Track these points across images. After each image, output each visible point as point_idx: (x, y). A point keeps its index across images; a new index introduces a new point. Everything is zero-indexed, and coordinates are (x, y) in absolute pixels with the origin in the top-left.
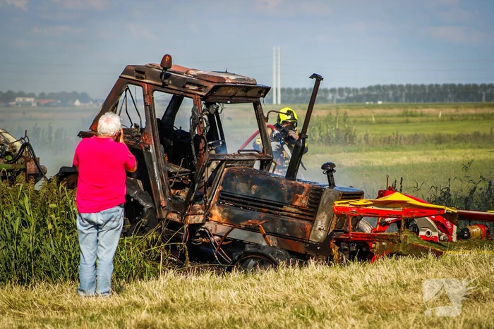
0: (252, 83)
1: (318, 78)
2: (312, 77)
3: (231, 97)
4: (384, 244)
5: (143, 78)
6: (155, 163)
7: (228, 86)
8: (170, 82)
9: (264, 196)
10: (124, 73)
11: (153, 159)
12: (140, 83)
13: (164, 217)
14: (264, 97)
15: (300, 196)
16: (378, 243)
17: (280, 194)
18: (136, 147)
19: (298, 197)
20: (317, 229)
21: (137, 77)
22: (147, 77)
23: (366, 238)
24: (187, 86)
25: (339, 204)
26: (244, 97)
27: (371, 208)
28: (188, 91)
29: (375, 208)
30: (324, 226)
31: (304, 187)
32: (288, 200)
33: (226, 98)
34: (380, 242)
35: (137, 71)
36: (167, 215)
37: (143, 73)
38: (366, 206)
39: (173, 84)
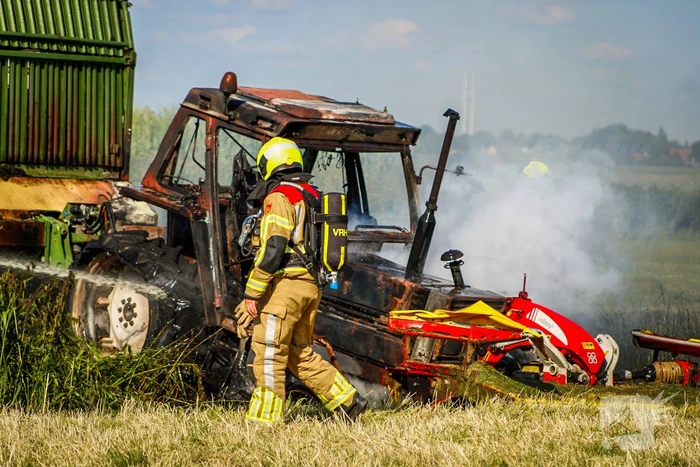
0: (383, 121)
1: (453, 116)
2: (446, 115)
3: (341, 142)
4: (446, 382)
5: (207, 108)
6: (211, 240)
7: (325, 124)
8: (238, 115)
9: (357, 299)
10: (188, 99)
11: (210, 233)
12: (203, 116)
13: (218, 324)
14: (413, 143)
15: (400, 301)
16: (439, 380)
17: (375, 297)
18: (182, 213)
19: (396, 303)
20: (417, 353)
21: (201, 106)
22: (213, 107)
23: (426, 371)
24: (260, 122)
25: (399, 315)
26: (366, 142)
27: (447, 323)
28: (257, 129)
29: (454, 324)
30: (425, 349)
31: (404, 287)
32: (385, 305)
33: (333, 143)
34: (443, 379)
35: (203, 97)
36: (221, 321)
37: (209, 100)
38: (442, 320)
39: (241, 119)
